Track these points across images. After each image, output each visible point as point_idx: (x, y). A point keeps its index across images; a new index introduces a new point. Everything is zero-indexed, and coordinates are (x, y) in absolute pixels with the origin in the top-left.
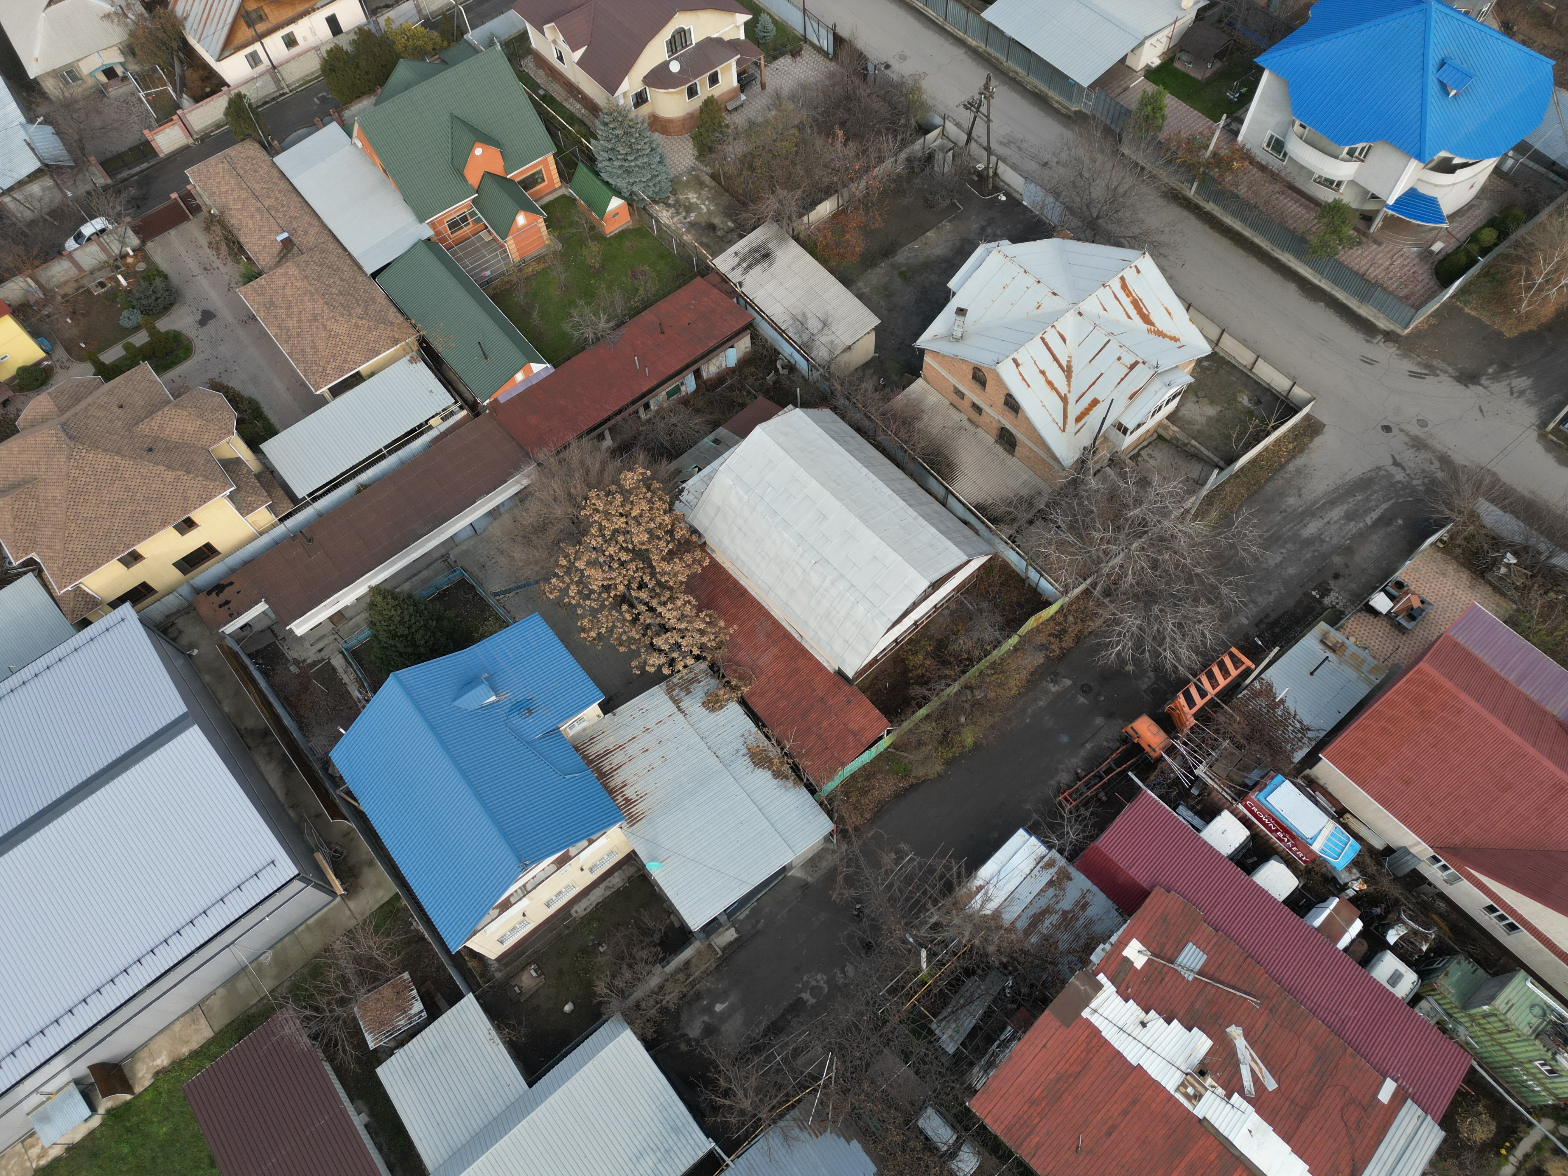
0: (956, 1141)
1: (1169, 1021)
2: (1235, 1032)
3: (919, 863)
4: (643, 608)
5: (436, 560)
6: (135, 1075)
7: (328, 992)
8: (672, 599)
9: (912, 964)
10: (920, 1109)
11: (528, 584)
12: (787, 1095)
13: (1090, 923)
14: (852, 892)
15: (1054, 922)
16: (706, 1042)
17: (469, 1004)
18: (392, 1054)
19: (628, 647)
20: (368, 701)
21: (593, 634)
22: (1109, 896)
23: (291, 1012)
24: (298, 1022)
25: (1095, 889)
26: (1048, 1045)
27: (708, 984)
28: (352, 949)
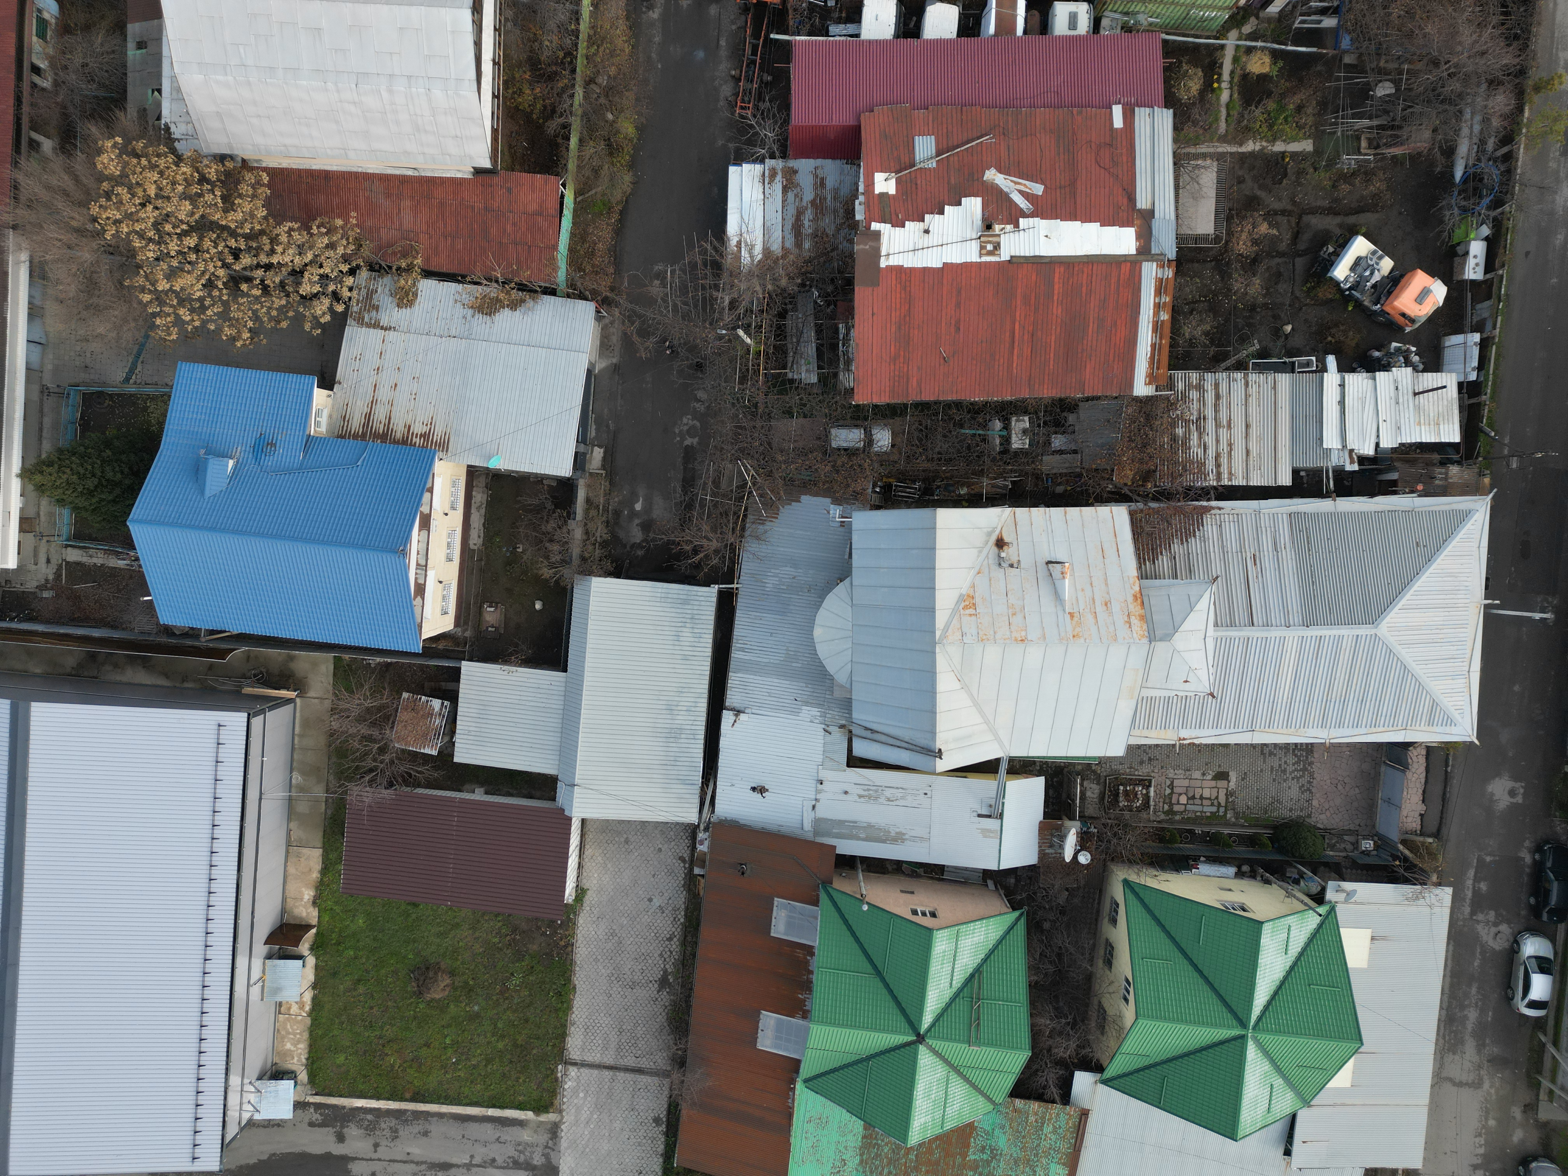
0: (865, 433)
1: (941, 212)
2: (992, 175)
3: (680, 269)
4: (260, 273)
5: (41, 401)
6: (301, 918)
7: (365, 755)
8: (274, 240)
9: (739, 348)
10: (826, 437)
11: (142, 346)
12: (735, 513)
13: (836, 191)
14: (653, 339)
15: (811, 218)
16: (652, 535)
17: (469, 670)
18: (454, 744)
19: (287, 318)
20: (137, 559)
21: (246, 335)
22: (833, 158)
23: (355, 788)
24: (368, 789)
25: (819, 162)
26: (875, 311)
27: (616, 499)
28: (348, 717)
